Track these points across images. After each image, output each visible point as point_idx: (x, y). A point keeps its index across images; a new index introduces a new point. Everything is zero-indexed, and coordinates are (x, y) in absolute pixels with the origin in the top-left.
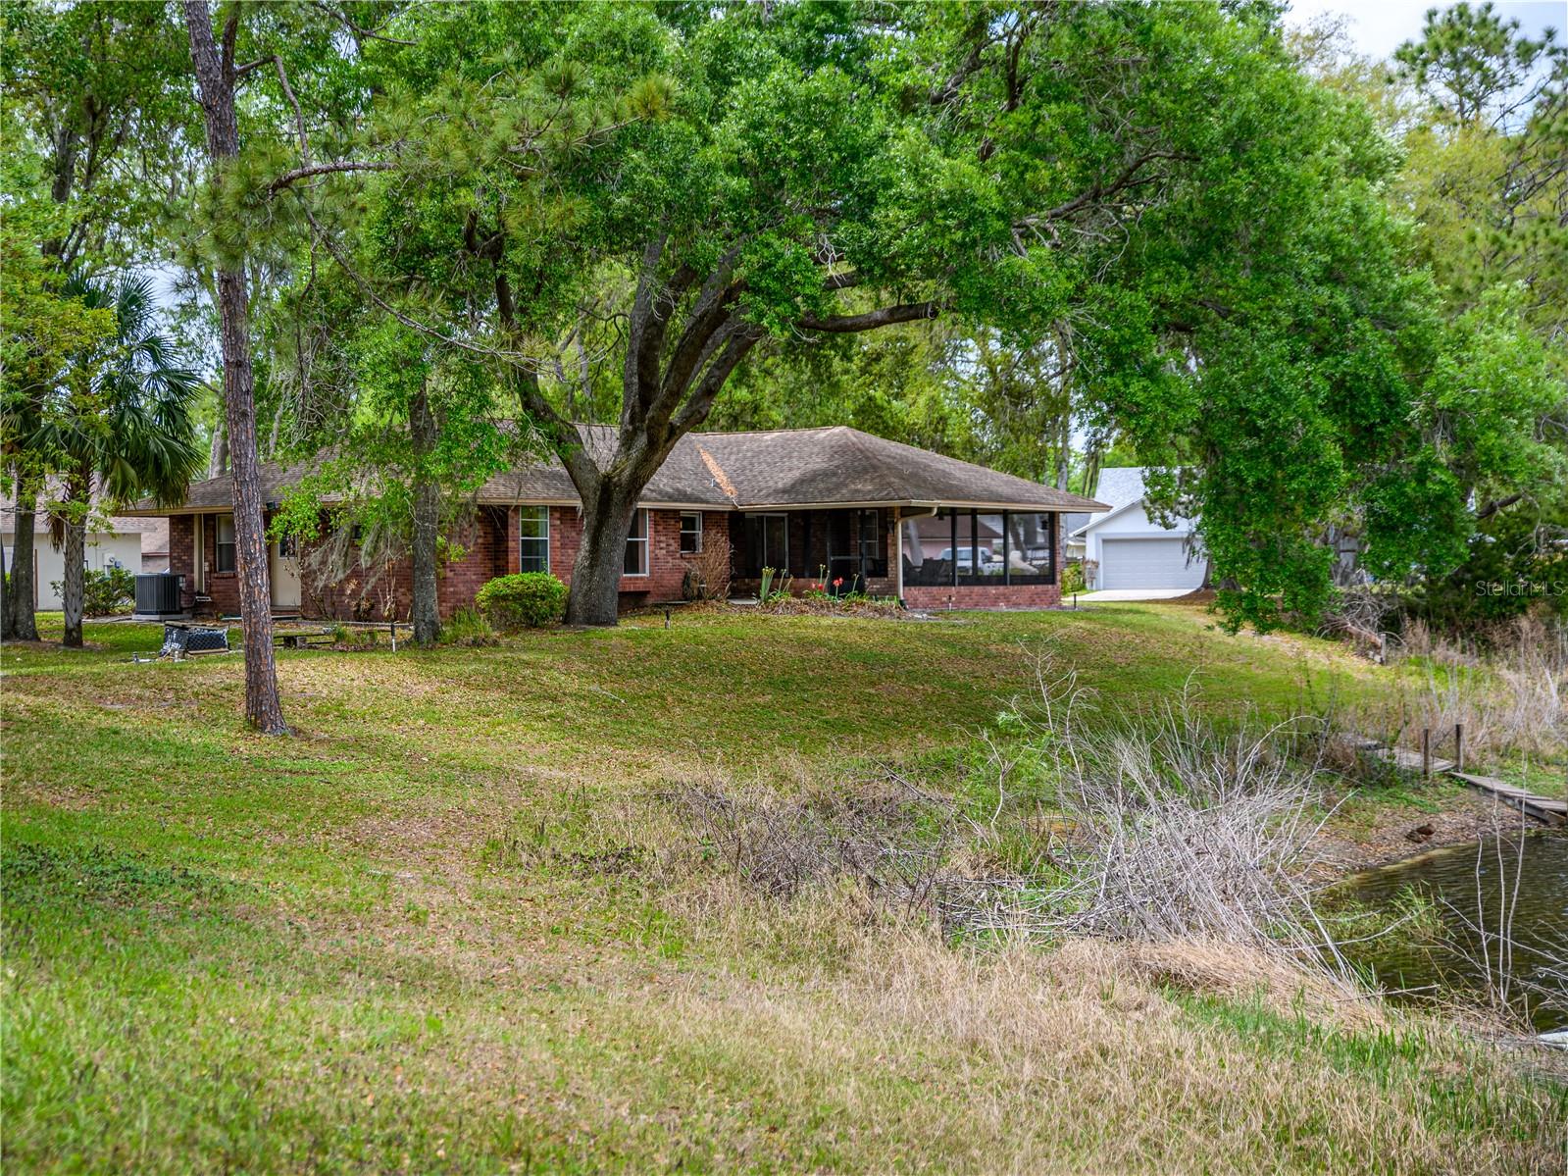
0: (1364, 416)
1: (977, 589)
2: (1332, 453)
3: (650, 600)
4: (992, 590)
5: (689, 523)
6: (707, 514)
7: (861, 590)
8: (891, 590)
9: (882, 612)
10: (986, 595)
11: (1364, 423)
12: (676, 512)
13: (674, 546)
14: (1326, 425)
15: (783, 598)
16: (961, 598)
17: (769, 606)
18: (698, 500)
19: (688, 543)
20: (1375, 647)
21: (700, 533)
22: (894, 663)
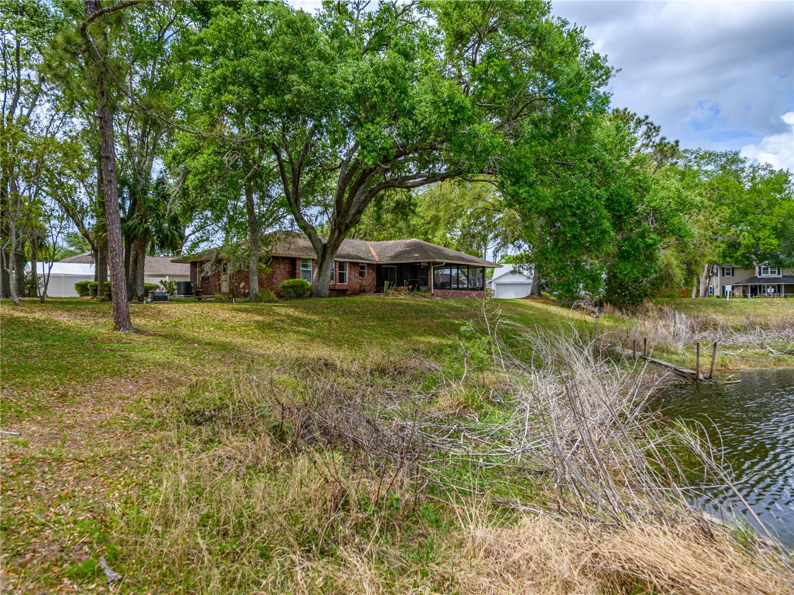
0: (618, 211)
1: (458, 291)
2: (607, 224)
3: (348, 293)
4: (464, 292)
5: (363, 268)
6: (369, 265)
7: (418, 289)
8: (429, 290)
9: (425, 297)
10: (461, 293)
11: (618, 214)
12: (358, 263)
13: (357, 275)
14: (605, 212)
15: (391, 291)
16: (453, 294)
17: (387, 294)
18: (365, 259)
19: (362, 274)
20: (594, 312)
21: (366, 271)
22: (426, 312)
